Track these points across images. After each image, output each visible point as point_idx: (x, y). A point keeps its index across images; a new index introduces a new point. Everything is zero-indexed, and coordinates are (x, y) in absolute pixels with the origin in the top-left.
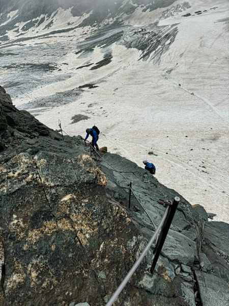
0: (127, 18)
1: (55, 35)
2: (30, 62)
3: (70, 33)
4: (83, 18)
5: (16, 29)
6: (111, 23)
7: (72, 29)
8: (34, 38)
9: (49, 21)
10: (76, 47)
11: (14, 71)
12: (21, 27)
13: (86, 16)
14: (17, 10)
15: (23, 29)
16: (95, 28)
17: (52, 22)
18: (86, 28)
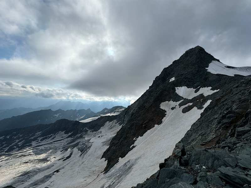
0: (85, 134)
1: (55, 142)
2: (38, 158)
3: (62, 141)
4: (68, 135)
5: (38, 140)
6: (79, 136)
7: (63, 139)
8: (44, 145)
9: (54, 136)
10: (62, 148)
11: (29, 164)
12: (40, 139)
13: (70, 134)
14: (41, 132)
15: (41, 140)
16: (72, 138)
17: (55, 137)
18: (69, 138)
